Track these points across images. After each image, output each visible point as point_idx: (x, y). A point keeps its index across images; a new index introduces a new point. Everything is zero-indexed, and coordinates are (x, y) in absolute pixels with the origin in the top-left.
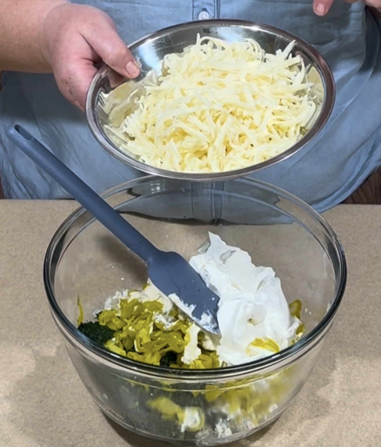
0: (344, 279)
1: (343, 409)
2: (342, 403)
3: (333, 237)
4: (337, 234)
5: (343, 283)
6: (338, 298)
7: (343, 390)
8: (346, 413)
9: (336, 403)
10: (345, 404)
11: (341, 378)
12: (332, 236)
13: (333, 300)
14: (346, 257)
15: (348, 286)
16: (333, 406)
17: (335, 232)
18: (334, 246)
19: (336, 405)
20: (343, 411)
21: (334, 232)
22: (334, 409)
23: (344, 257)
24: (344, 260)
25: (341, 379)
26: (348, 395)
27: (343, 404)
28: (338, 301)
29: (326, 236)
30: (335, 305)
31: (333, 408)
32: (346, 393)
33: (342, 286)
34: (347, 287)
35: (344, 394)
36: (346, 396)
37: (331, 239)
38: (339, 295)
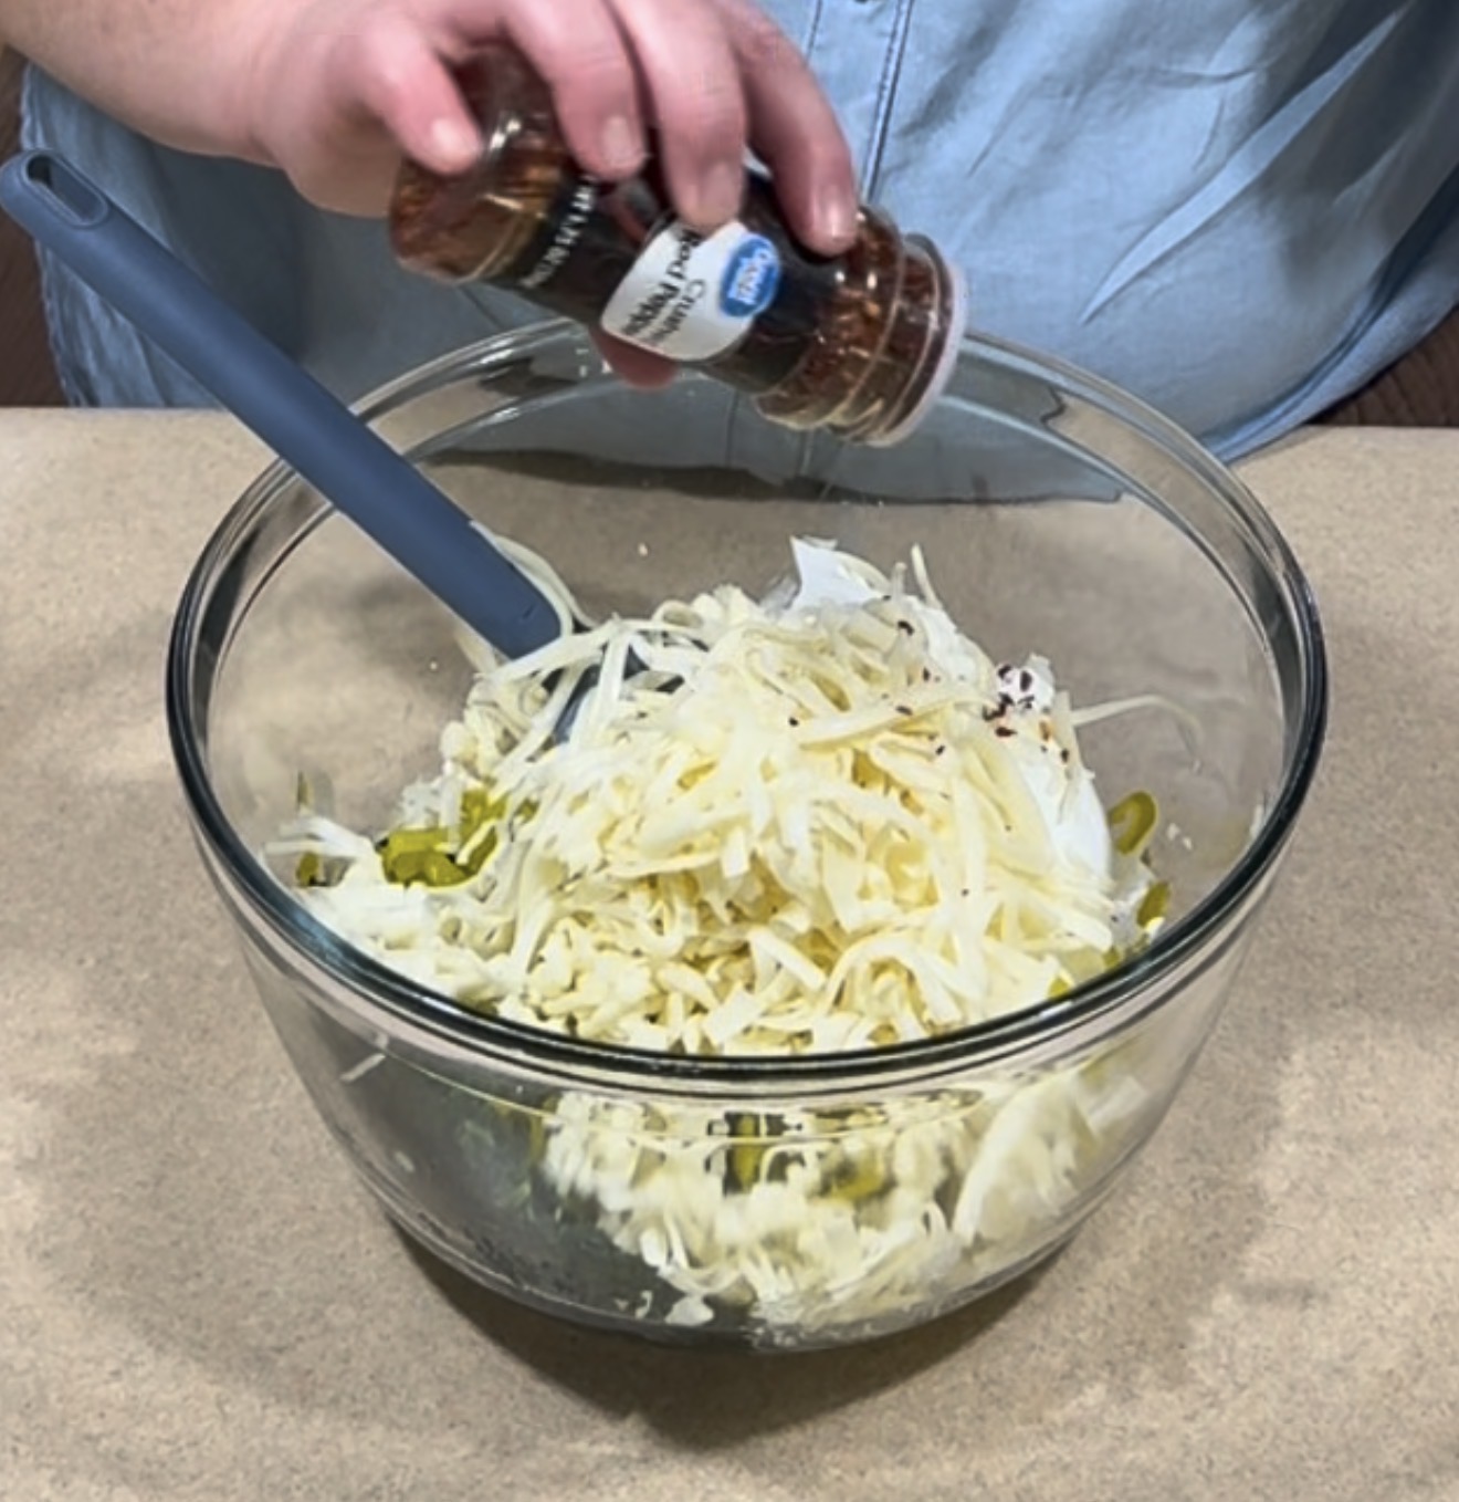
0: (1315, 714)
1: (1315, 1211)
2: (1307, 1188)
3: (1276, 554)
4: (1291, 541)
5: (1312, 729)
6: (1294, 784)
7: (1315, 1138)
8: (1325, 1224)
9: (1285, 1185)
10: (1319, 1190)
11: (1305, 1090)
12: (1272, 547)
13: (1276, 791)
14: (1325, 630)
16: (1273, 1200)
17: (1284, 533)
18: (1279, 586)
19: (1288, 1194)
20: (1315, 1220)
22: (1280, 1210)
23: (1315, 627)
24: (1317, 638)
25: (1304, 1097)
26: (1331, 1156)
27: (1310, 1191)
28: (1294, 796)
29: (1247, 547)
30: (1283, 811)
31: (1275, 1208)
32: (1325, 1149)
33: (1310, 738)
34: (1327, 745)
35: (1317, 1153)
36: (1324, 1163)
37: (1267, 558)
38: (1298, 774)
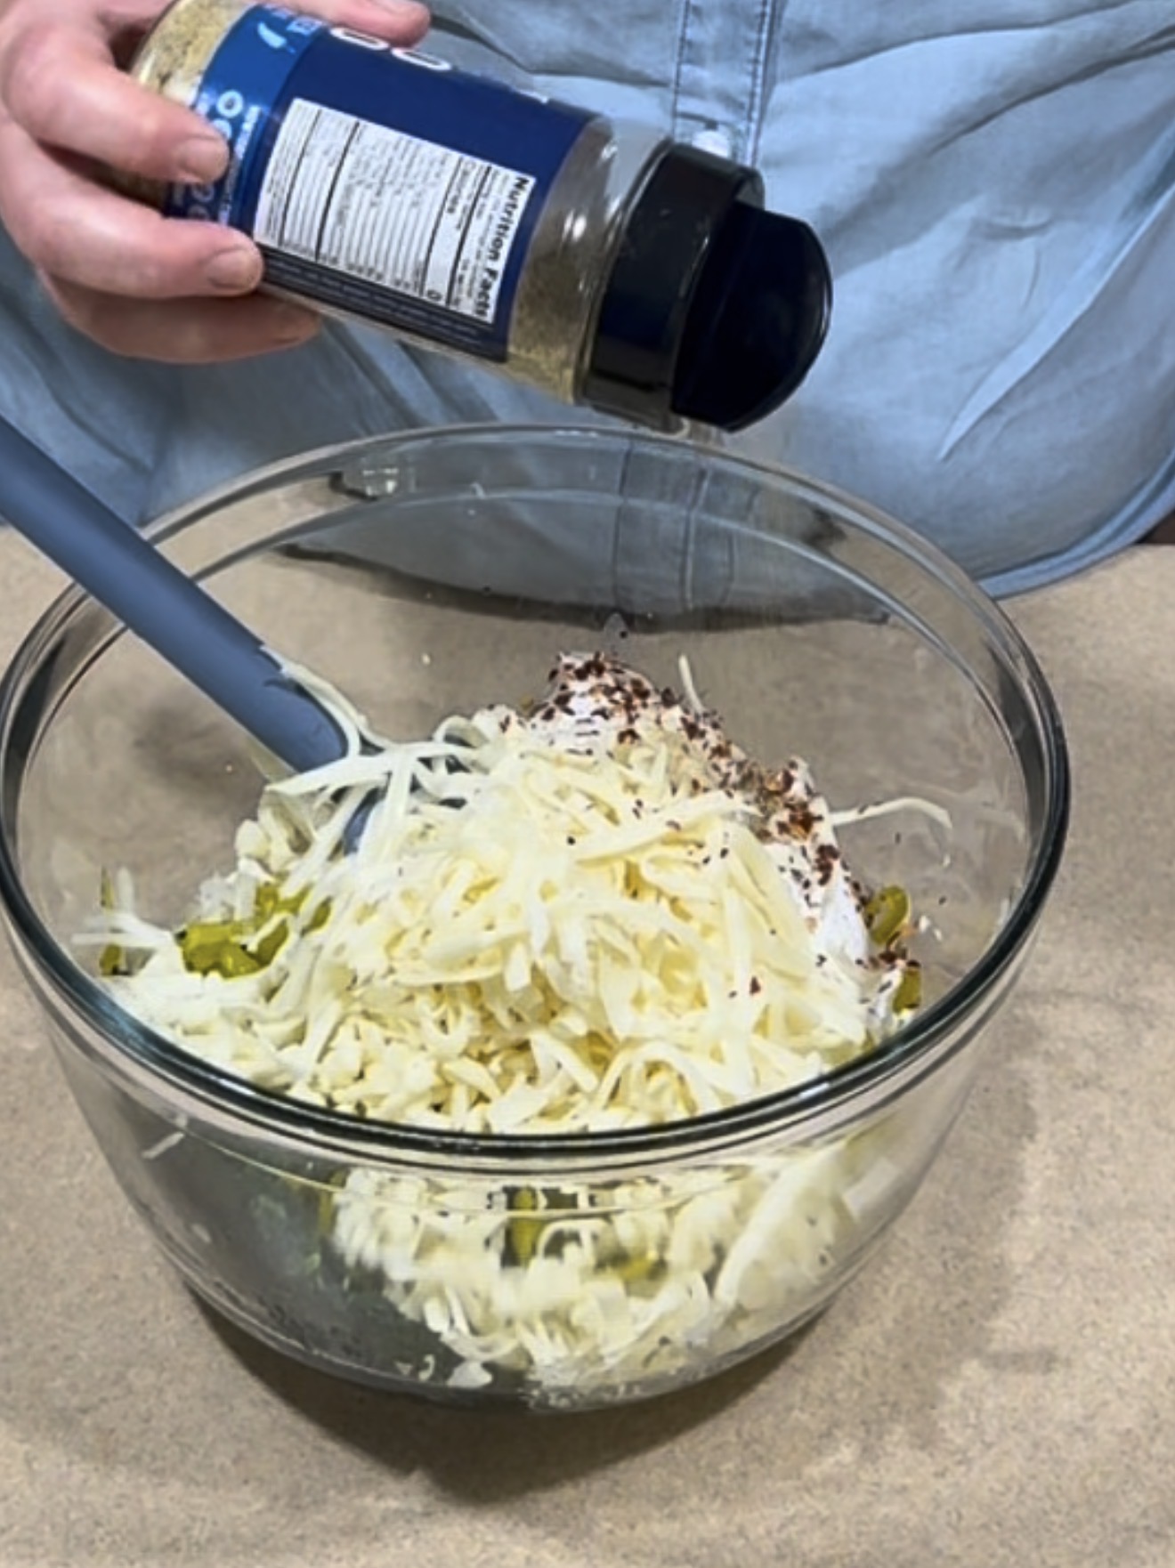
0: (1059, 813)
1: (1059, 1280)
2: (1050, 1260)
3: (1022, 662)
4: (1035, 651)
5: (1055, 828)
6: (1037, 881)
7: (1057, 1212)
8: (1067, 1293)
9: (1030, 1257)
10: (1062, 1260)
11: (1048, 1167)
12: (1018, 657)
13: (1021, 885)
14: (1067, 735)
15: (1073, 835)
16: (1019, 1270)
17: (1030, 644)
18: (1024, 691)
19: (1033, 1265)
20: (1058, 1289)
21: (1024, 645)
22: (1024, 1281)
23: (1058, 732)
24: (1060, 742)
25: (1049, 1173)
26: (1073, 1229)
27: (1054, 1262)
28: (1037, 890)
29: (995, 656)
30: (1029, 904)
31: (1019, 1277)
32: (1069, 1222)
33: (1053, 836)
34: (1069, 843)
35: (1060, 1226)
36: (1068, 1235)
37: (1013, 667)
38: (1042, 870)
